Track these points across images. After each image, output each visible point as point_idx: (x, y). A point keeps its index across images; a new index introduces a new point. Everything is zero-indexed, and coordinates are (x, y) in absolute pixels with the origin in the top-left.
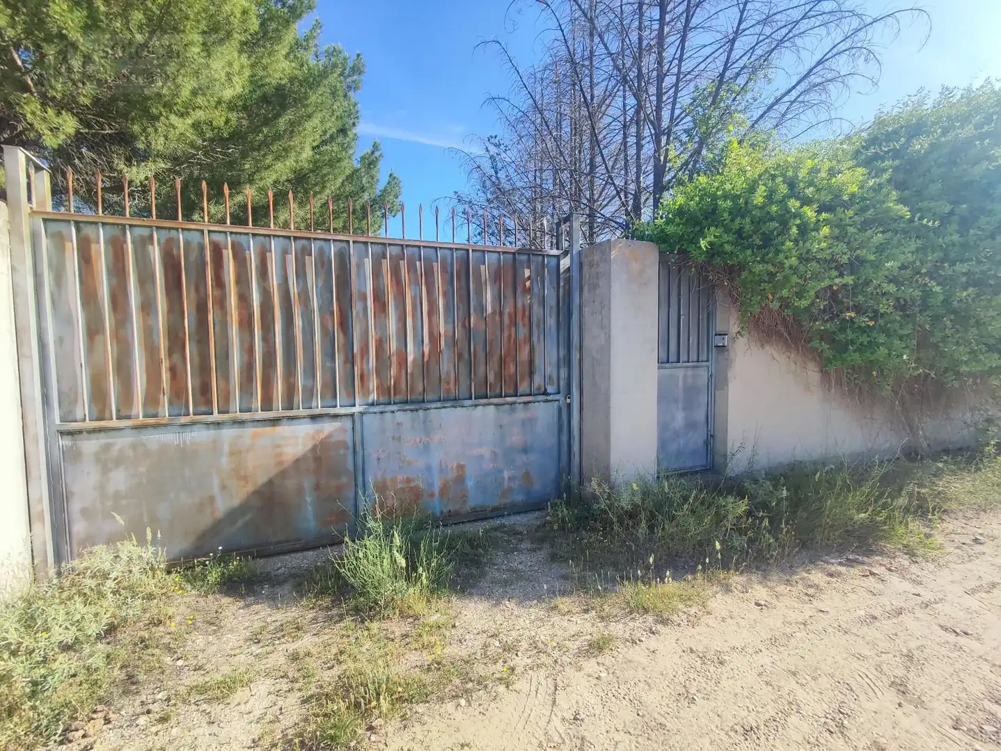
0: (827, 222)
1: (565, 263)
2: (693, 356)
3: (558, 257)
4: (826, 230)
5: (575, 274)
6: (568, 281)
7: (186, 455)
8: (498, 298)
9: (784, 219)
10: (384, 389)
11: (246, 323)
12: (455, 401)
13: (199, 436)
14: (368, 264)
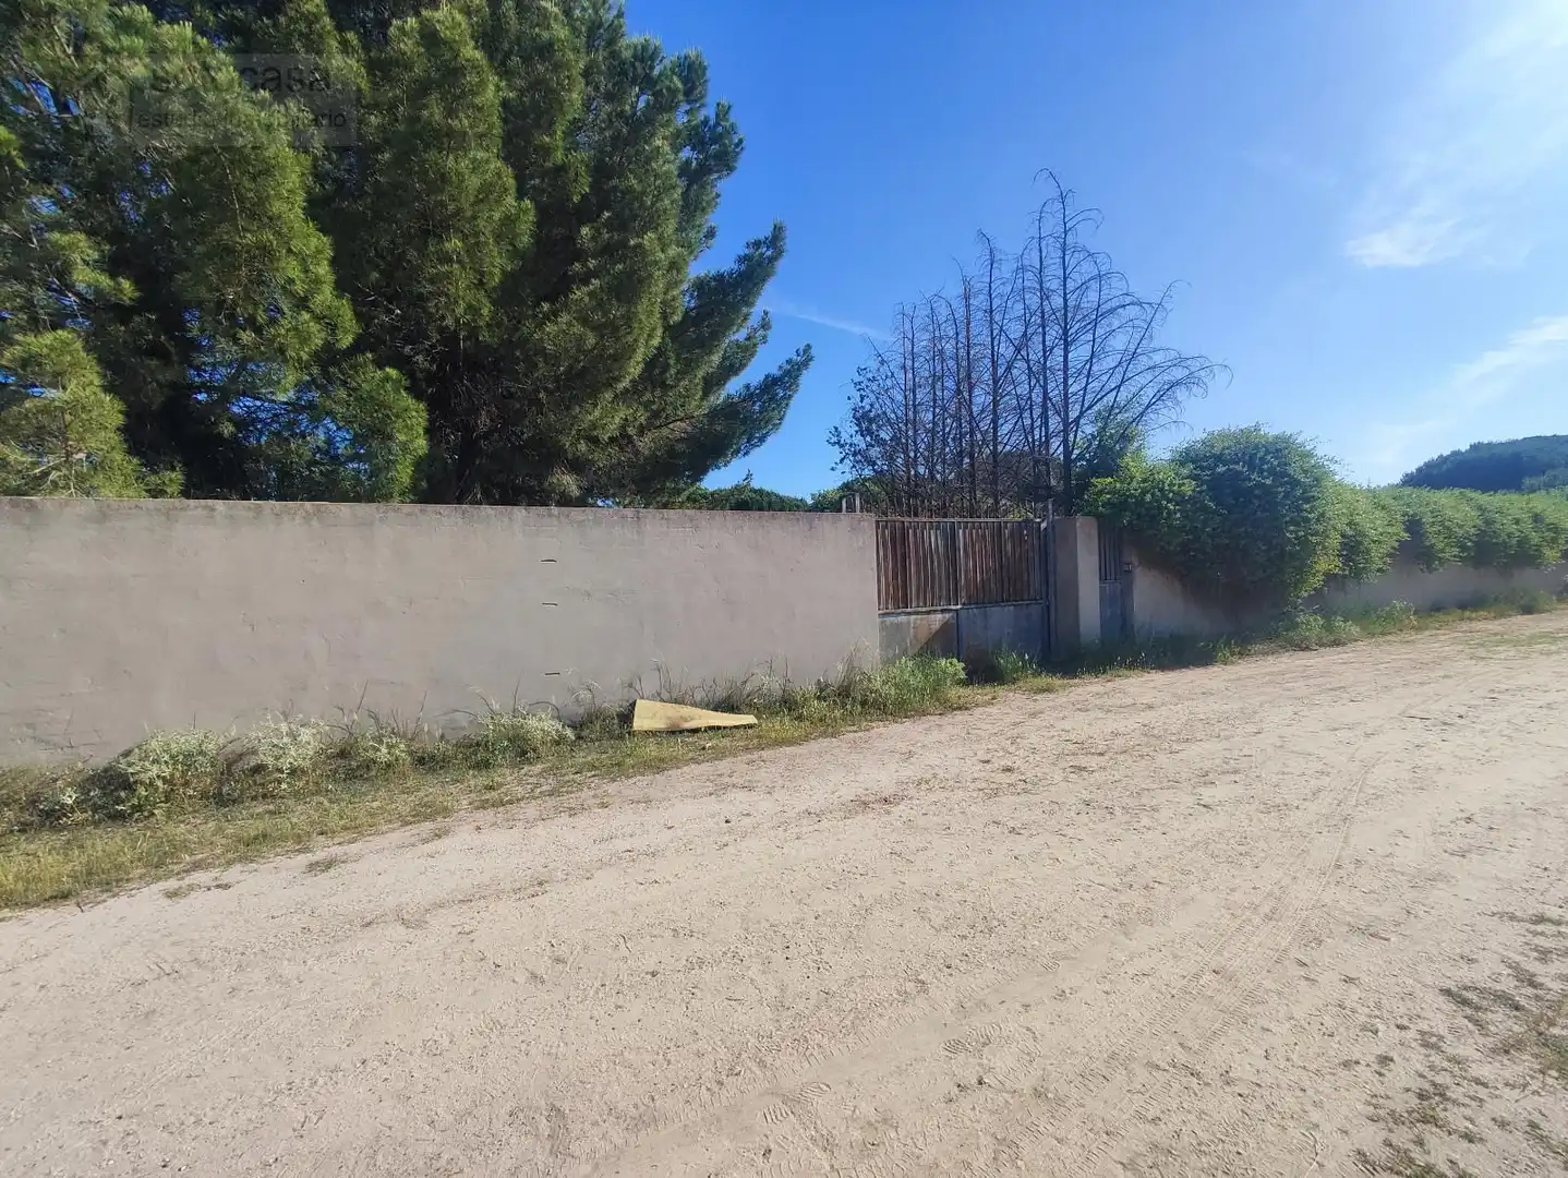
0: (1179, 510)
1: (1043, 525)
2: (1113, 577)
3: (1040, 523)
4: (1178, 515)
5: (1050, 530)
6: (1045, 536)
7: (898, 626)
8: (1014, 547)
9: (1160, 508)
10: (969, 598)
11: (917, 564)
12: (996, 603)
13: (903, 618)
14: (961, 531)
